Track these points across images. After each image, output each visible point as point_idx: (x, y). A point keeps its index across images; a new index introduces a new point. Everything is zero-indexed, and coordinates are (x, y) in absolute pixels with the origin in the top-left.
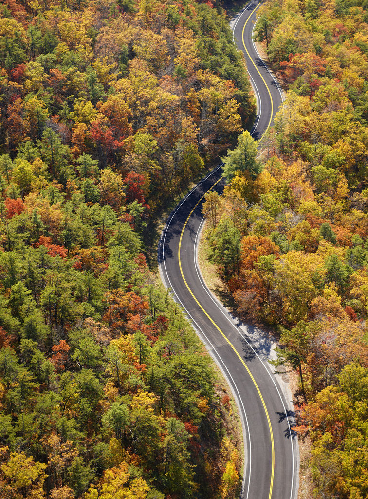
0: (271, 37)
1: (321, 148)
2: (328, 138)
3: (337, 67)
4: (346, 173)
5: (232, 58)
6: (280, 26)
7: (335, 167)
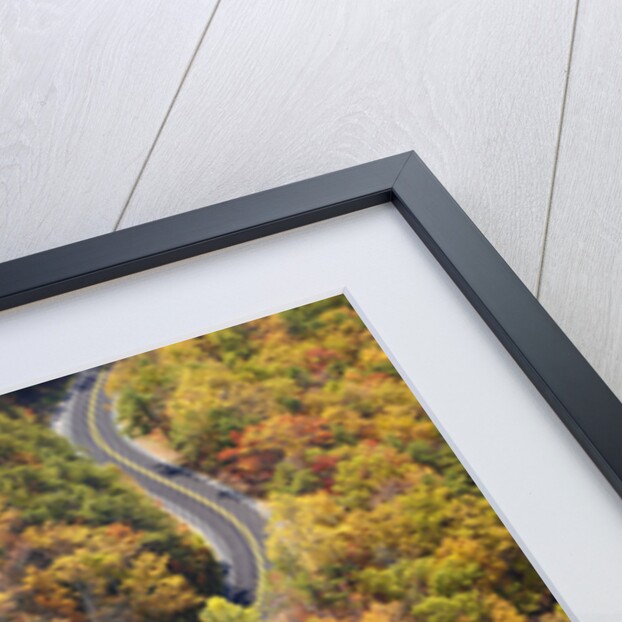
0: (166, 419)
1: (411, 568)
2: (415, 546)
3: (354, 422)
4: (497, 589)
5: (95, 483)
6: (178, 393)
7: (464, 589)
